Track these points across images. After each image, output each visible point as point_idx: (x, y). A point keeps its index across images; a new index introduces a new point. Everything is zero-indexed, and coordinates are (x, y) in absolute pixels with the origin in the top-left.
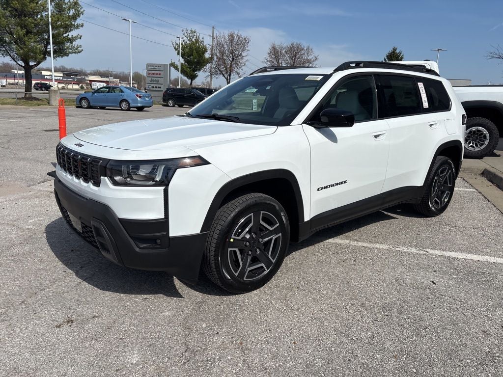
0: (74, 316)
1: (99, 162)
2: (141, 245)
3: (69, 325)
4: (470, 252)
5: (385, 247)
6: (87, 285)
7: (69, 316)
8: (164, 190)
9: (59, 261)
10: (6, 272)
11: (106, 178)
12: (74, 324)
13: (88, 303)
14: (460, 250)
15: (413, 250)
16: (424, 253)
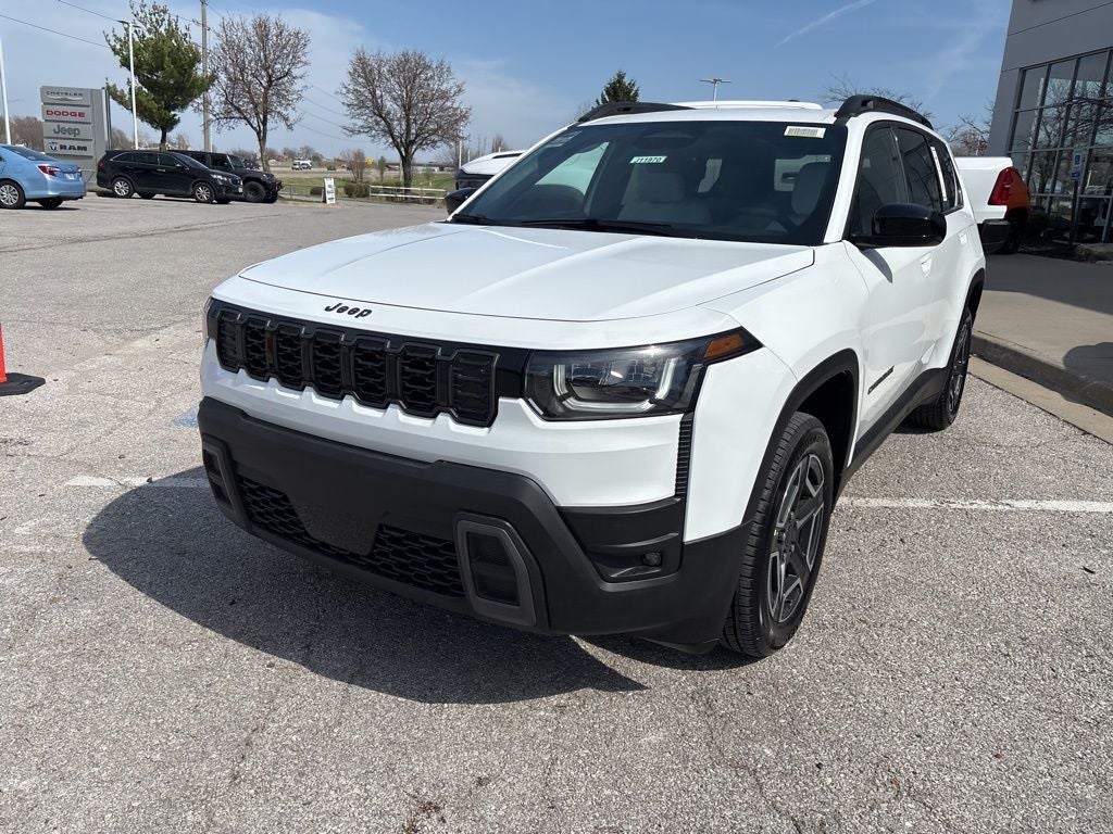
0: (424, 790)
1: (493, 358)
2: (614, 573)
3: (435, 816)
4: (1080, 498)
5: (928, 504)
6: (373, 694)
7: (410, 791)
8: (682, 423)
9: (222, 637)
10: (91, 694)
11: (521, 401)
12: (446, 812)
13: (421, 746)
14: (1059, 496)
15: (983, 505)
16: (1007, 508)
